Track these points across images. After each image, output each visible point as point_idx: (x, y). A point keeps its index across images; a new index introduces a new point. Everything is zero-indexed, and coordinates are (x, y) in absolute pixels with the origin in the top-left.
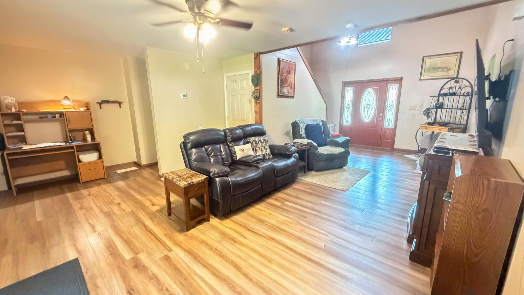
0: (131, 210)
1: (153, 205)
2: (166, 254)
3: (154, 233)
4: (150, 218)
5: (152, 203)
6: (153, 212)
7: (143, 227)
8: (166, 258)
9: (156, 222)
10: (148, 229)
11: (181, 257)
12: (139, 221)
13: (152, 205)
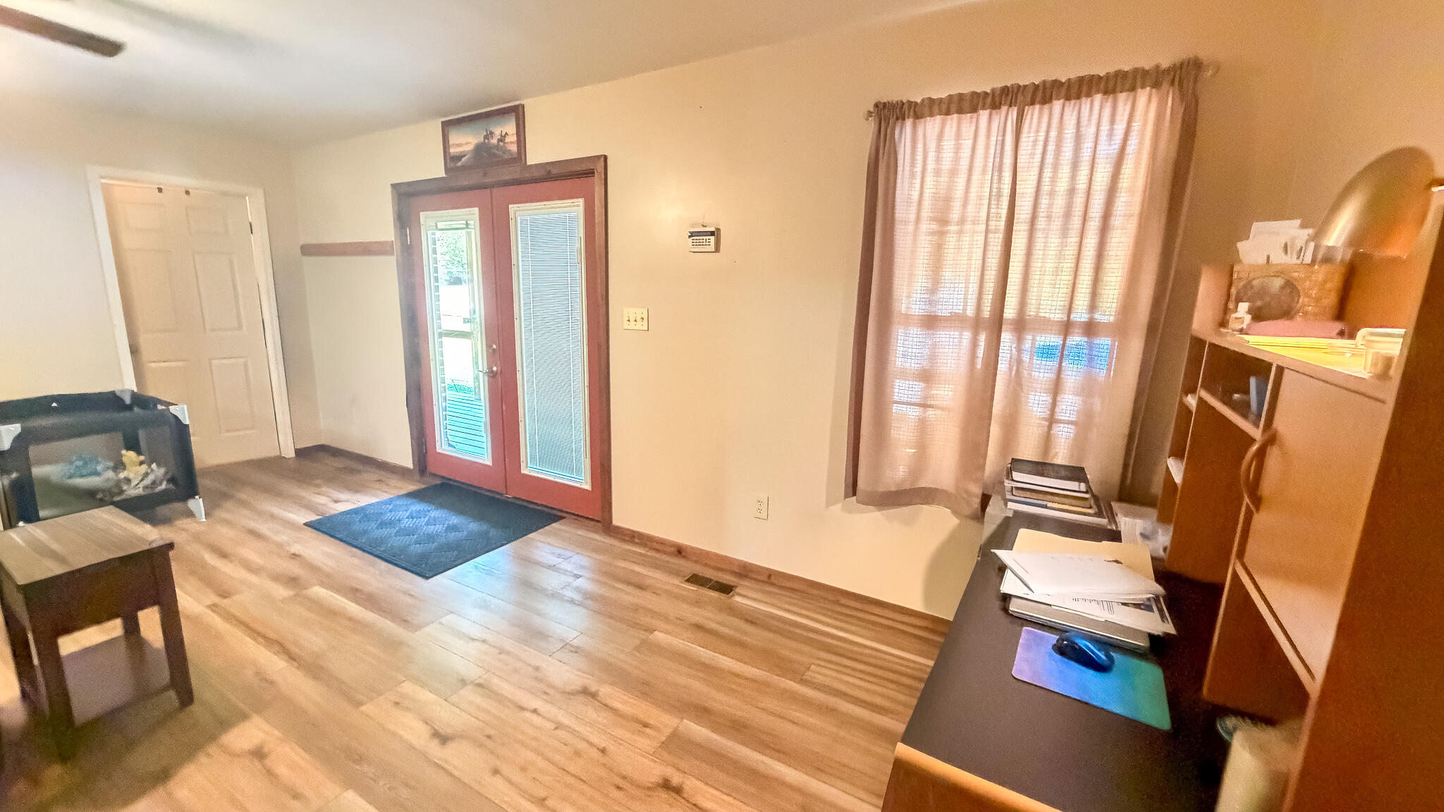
0: (363, 708)
1: (259, 754)
2: (226, 601)
3: (255, 639)
4: (272, 683)
5: (268, 762)
6: (259, 711)
7: (294, 649)
8: (226, 595)
9: (249, 673)
10: (277, 648)
11: (189, 598)
12: (313, 668)
13: (266, 750)
